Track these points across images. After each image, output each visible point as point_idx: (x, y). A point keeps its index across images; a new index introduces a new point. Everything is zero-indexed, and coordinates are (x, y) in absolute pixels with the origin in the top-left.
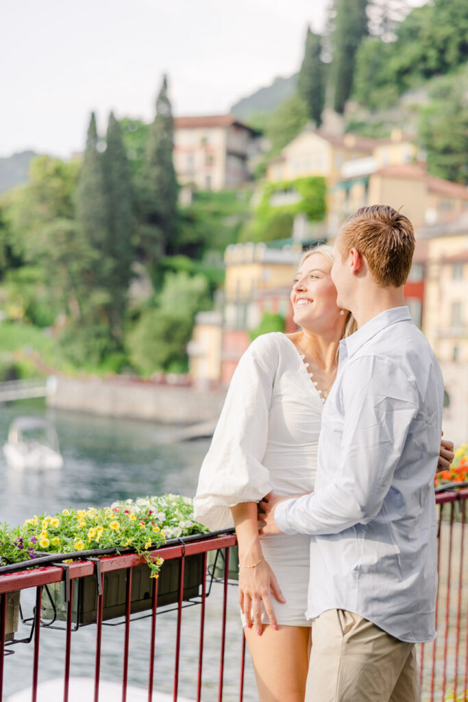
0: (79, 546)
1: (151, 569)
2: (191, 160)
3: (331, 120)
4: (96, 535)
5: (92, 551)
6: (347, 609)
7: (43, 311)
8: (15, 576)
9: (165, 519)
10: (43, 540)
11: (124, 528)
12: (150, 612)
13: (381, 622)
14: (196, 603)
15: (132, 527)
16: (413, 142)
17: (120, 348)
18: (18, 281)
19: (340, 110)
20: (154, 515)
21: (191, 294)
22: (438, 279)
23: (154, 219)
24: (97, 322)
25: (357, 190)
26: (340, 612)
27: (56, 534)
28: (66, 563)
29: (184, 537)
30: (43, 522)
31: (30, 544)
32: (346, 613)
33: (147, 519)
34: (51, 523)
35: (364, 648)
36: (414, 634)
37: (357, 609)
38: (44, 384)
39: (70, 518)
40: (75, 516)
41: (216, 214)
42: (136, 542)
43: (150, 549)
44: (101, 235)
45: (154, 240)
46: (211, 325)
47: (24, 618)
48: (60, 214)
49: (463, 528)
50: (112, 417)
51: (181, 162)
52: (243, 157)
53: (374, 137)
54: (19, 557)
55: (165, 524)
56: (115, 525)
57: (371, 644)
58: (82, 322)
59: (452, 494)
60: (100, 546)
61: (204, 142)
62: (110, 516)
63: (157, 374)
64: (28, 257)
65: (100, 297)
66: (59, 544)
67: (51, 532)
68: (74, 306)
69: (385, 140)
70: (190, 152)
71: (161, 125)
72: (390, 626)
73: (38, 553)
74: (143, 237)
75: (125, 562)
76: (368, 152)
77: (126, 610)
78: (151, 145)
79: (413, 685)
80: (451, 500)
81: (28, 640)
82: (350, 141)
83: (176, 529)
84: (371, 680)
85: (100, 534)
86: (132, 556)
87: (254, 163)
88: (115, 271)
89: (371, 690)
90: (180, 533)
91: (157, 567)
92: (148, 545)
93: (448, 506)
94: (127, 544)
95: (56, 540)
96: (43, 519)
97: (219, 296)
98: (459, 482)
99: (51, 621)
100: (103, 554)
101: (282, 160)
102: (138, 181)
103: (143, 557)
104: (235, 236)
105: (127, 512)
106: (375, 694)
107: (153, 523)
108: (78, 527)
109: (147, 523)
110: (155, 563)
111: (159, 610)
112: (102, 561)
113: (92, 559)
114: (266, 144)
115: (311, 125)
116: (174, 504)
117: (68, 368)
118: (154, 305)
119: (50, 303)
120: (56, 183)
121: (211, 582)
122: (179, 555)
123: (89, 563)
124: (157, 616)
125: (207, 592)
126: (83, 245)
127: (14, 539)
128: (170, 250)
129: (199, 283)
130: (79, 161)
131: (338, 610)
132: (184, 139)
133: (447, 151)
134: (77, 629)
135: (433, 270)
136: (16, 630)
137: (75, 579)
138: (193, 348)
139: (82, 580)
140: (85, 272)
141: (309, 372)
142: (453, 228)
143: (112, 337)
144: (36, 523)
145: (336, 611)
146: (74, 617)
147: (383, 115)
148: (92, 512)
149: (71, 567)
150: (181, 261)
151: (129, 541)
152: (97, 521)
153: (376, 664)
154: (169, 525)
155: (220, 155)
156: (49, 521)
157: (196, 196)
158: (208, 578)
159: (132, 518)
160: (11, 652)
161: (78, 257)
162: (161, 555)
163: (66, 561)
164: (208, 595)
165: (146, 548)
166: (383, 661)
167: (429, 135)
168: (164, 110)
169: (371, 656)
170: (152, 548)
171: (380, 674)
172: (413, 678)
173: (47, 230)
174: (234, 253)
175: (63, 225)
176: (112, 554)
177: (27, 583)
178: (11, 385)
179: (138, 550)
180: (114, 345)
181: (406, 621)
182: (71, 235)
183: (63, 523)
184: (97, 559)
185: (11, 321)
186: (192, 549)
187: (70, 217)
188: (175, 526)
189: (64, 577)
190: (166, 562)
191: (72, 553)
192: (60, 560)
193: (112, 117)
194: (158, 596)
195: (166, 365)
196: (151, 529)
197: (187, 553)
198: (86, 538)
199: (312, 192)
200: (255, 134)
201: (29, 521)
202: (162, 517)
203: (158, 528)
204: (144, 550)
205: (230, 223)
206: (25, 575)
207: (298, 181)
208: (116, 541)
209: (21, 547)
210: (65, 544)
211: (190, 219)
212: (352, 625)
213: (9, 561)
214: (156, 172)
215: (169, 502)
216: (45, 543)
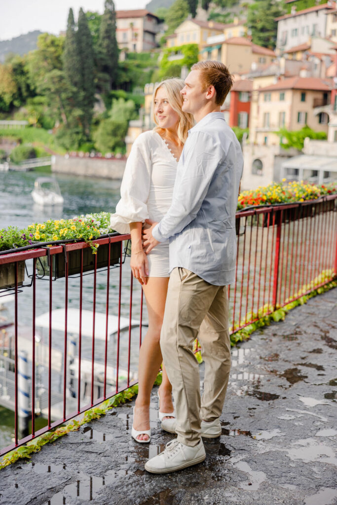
0: (55, 238)
1: (92, 250)
2: (125, 35)
3: (201, 12)
4: (64, 233)
5: (62, 241)
6: (184, 267)
7: (48, 120)
8: (21, 253)
9: (100, 225)
10: (37, 236)
11: (78, 229)
12: (93, 271)
13: (201, 274)
14: (117, 267)
15: (83, 229)
16: (245, 25)
17: (89, 140)
18: (33, 104)
19: (206, 7)
20: (95, 223)
21: (126, 110)
22: (257, 101)
23: (106, 69)
24: (77, 126)
25: (215, 52)
26: (180, 269)
27: (43, 232)
28: (48, 247)
29: (110, 234)
30: (37, 226)
31: (30, 237)
32: (183, 269)
33: (91, 224)
34: (41, 227)
35: (193, 287)
36: (219, 281)
37: (189, 268)
38: (50, 159)
39: (51, 224)
40: (53, 223)
41: (138, 66)
42: (85, 236)
43: (92, 240)
44: (77, 78)
45: (106, 81)
46: (137, 127)
47: (29, 275)
48: (55, 67)
49: (258, 229)
50: (85, 176)
51: (120, 37)
52: (153, 34)
53: (224, 22)
54: (24, 244)
55: (100, 227)
56: (73, 228)
57: (196, 285)
58: (68, 126)
59: (252, 211)
60: (66, 238)
61: (132, 25)
62: (71, 223)
63: (109, 155)
64: (38, 91)
65: (78, 112)
66: (45, 237)
67: (41, 232)
68: (63, 117)
69: (230, 24)
70: (125, 30)
71: (108, 16)
72: (206, 276)
73: (34, 242)
74: (100, 79)
75: (80, 246)
76: (221, 31)
77: (80, 270)
78: (103, 28)
79: (224, 306)
80: (252, 214)
81: (30, 285)
82: (211, 24)
83: (106, 229)
84: (196, 303)
85: (66, 232)
86: (83, 243)
87: (159, 38)
88: (85, 98)
89: (196, 308)
90: (108, 231)
91: (96, 248)
92: (91, 237)
93: (250, 217)
94: (80, 237)
95: (43, 235)
96: (37, 225)
97: (141, 111)
98: (257, 206)
99: (42, 276)
100: (67, 242)
101: (175, 36)
102: (96, 48)
103: (88, 244)
104: (150, 78)
105: (80, 221)
106: (199, 310)
107: (94, 227)
108: (55, 229)
109: (91, 226)
110: (95, 246)
111: (97, 270)
112: (67, 246)
113: (62, 244)
114: (166, 26)
115: (190, 16)
116: (105, 217)
117: (61, 151)
118: (107, 116)
119: (51, 115)
120: (52, 49)
121: (125, 256)
122: (108, 242)
123: (60, 247)
124: (97, 273)
125: (123, 261)
126: (67, 83)
127: (21, 235)
128: (114, 86)
129: (130, 104)
130: (64, 36)
131: (179, 268)
132: (121, 24)
133: (263, 30)
134: (55, 280)
135: (255, 96)
136: (24, 280)
137: (53, 255)
138: (128, 139)
139: (57, 255)
140: (68, 99)
141: (169, 148)
142: (265, 73)
143: (84, 134)
144: (34, 227)
145: (178, 268)
146: (53, 274)
147: (229, 10)
148: (62, 221)
149: (51, 248)
150: (121, 92)
151: (81, 235)
152: (65, 226)
153: (199, 295)
154: (102, 227)
155: (140, 33)
156: (40, 226)
157: (128, 56)
158: (123, 255)
159: (83, 224)
160: (21, 291)
161: (65, 90)
162: (98, 242)
163: (49, 246)
164: (123, 263)
165: (90, 239)
166: (203, 294)
167: (253, 21)
168: (110, 7)
169: (196, 291)
170: (94, 239)
171: (201, 300)
172: (224, 303)
173: (48, 75)
174: (149, 88)
175: (57, 73)
176: (72, 242)
177: (29, 256)
178: (32, 161)
179: (86, 240)
180: (85, 138)
181: (214, 275)
182: (61, 78)
183: (47, 227)
184: (64, 245)
185: (31, 126)
186: (114, 239)
187: (61, 69)
188: (105, 228)
189: (47, 254)
190: (100, 246)
191: (52, 242)
192: (45, 245)
193: (81, 10)
194: (97, 263)
195: (113, 149)
196: (93, 230)
197: (112, 242)
198: (59, 234)
199: (190, 53)
200: (160, 21)
201: (30, 226)
202: (99, 223)
203: (96, 229)
204: (89, 240)
205: (146, 71)
206: (27, 252)
207: (184, 46)
208: (74, 235)
209: (25, 239)
210: (48, 237)
211: (125, 69)
212: (186, 276)
213: (19, 246)
214: (106, 42)
215: (103, 216)
216: (38, 237)
